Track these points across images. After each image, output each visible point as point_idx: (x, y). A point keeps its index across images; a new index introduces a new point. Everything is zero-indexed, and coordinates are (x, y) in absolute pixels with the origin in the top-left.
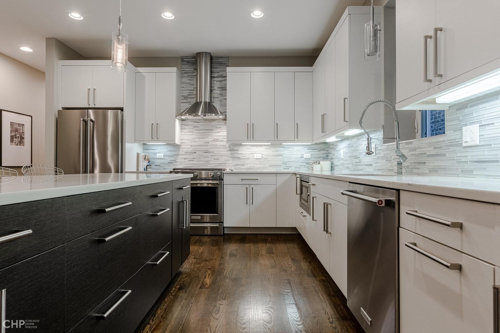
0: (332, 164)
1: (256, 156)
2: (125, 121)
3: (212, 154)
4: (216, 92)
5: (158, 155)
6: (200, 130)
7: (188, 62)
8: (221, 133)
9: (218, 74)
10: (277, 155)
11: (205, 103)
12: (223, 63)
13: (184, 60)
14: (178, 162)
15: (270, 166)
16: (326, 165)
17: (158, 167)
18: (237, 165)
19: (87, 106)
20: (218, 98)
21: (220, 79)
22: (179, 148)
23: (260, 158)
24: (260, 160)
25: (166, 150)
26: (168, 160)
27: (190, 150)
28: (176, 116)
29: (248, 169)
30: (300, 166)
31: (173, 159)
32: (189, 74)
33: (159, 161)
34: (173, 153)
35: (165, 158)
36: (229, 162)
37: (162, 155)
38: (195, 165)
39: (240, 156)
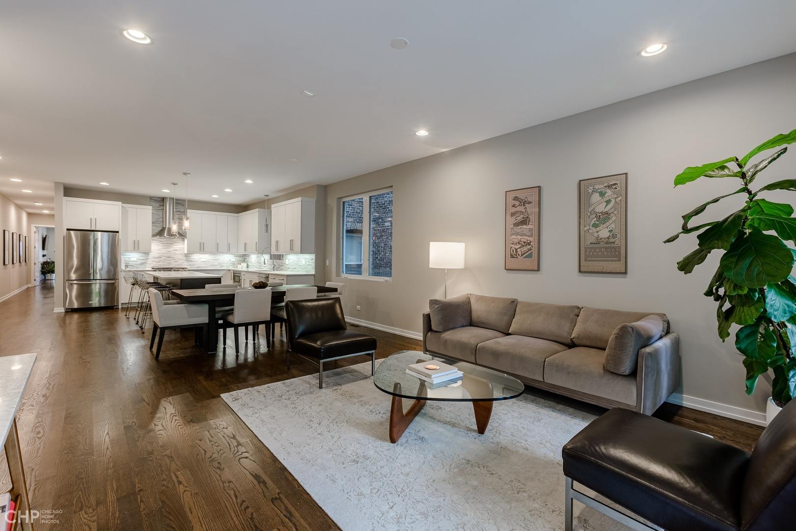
0: (247, 264)
1: (202, 260)
3: (173, 259)
5: (132, 259)
6: (165, 244)
7: (155, 200)
8: (179, 246)
10: (215, 259)
12: (180, 204)
13: (152, 198)
16: (244, 265)
18: (190, 265)
19: (89, 229)
22: (149, 254)
25: (138, 256)
26: (141, 262)
27: (157, 256)
28: (154, 236)
29: (196, 268)
30: (229, 265)
31: (144, 261)
33: (133, 263)
34: (144, 258)
35: (138, 260)
36: (185, 263)
37: (135, 258)
39: (192, 260)
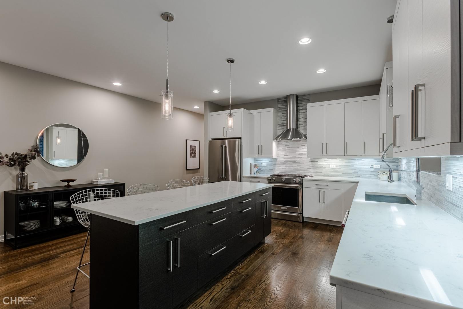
1: (332, 166)
2: (242, 146)
3: (298, 164)
4: (301, 120)
5: (264, 164)
6: (290, 147)
8: (304, 149)
9: (303, 107)
10: (349, 166)
11: (293, 129)
12: (306, 99)
13: (279, 100)
14: (276, 169)
15: (343, 174)
17: (263, 172)
18: (317, 172)
19: (223, 137)
20: (303, 124)
21: (304, 111)
22: (277, 160)
23: (335, 167)
24: (335, 169)
25: (268, 161)
26: (270, 167)
27: (283, 161)
28: (273, 140)
29: (324, 176)
30: (370, 174)
31: (272, 167)
32: (283, 110)
33: (264, 168)
34: (272, 163)
35: (268, 166)
36: (310, 170)
37: (266, 164)
38: (287, 171)
39: (318, 166)
